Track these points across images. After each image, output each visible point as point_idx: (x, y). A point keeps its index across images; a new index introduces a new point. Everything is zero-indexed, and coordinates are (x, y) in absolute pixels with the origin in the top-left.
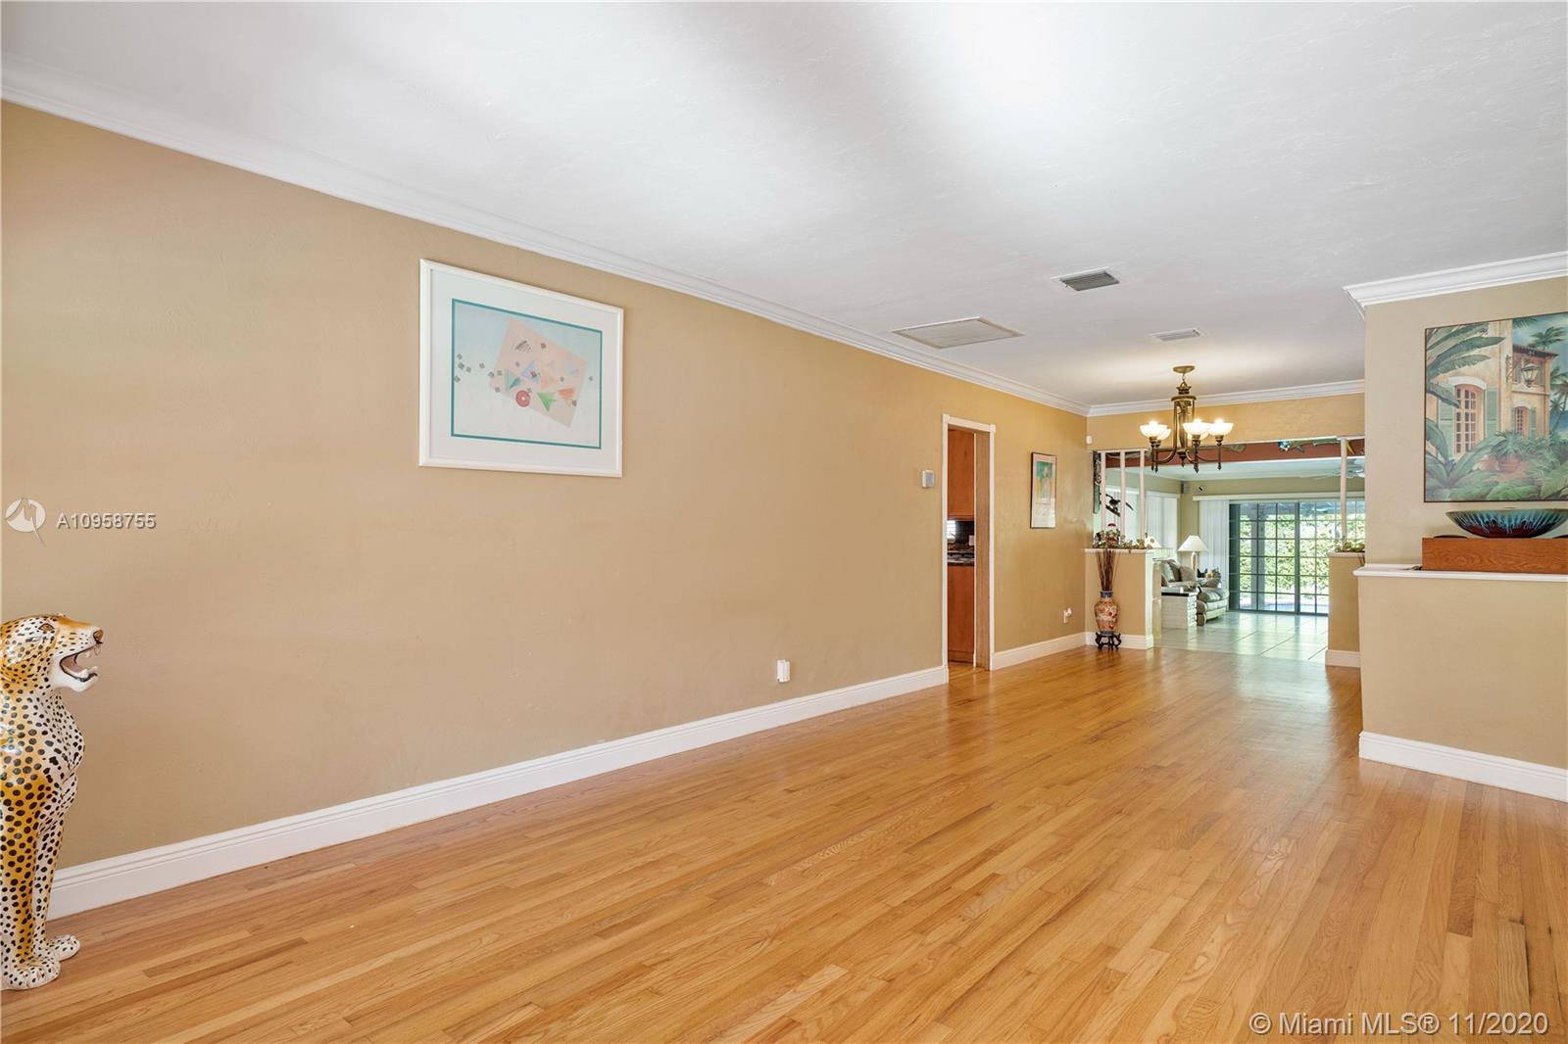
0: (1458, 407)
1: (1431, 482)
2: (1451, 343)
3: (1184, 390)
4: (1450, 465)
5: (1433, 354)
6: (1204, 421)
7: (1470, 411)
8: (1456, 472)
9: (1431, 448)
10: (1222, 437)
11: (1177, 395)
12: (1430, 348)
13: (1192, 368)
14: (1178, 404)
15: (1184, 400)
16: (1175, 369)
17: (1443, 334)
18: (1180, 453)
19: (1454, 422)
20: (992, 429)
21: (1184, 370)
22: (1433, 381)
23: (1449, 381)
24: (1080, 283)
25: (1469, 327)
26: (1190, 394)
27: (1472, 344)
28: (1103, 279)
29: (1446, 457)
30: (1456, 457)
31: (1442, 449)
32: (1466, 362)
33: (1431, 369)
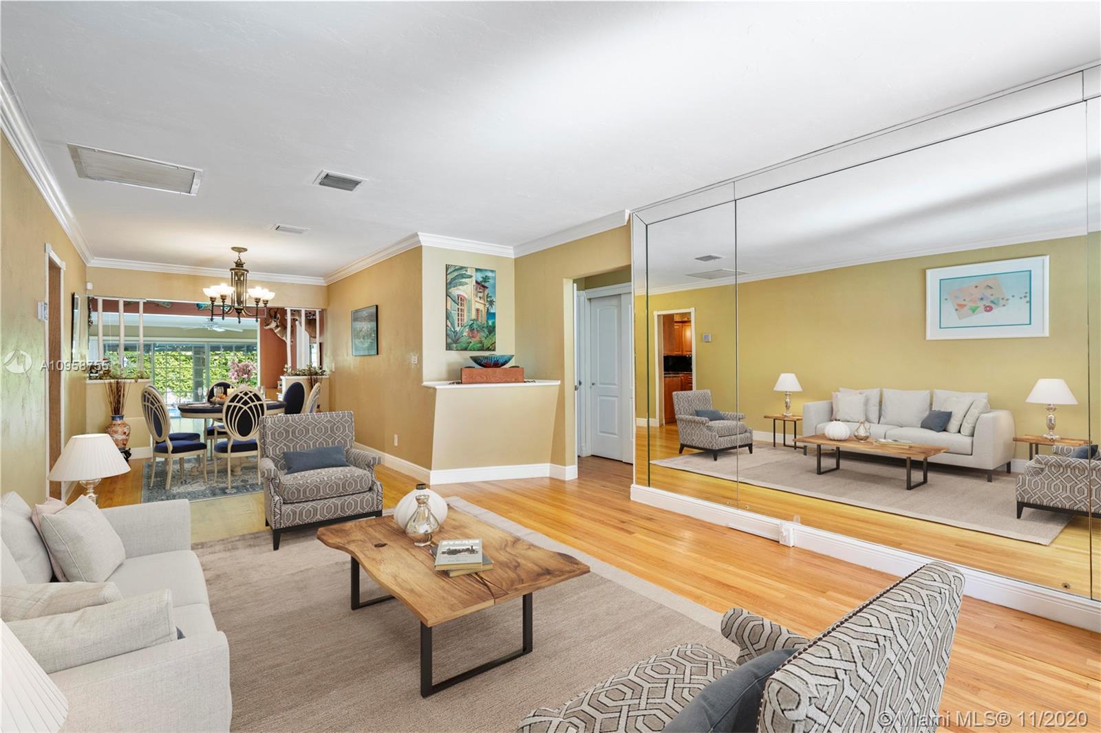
0: (458, 305)
1: (449, 341)
2: (456, 274)
3: (239, 264)
4: (455, 332)
5: (450, 277)
6: (263, 289)
7: (463, 308)
8: (458, 335)
9: (449, 324)
10: (267, 301)
11: (235, 267)
12: (449, 274)
13: (245, 250)
14: (236, 274)
15: (239, 272)
16: (233, 249)
17: (453, 269)
18: (237, 309)
19: (457, 312)
21: (240, 250)
22: (450, 291)
23: (455, 292)
24: (329, 181)
25: (461, 268)
26: (244, 268)
27: (463, 276)
28: (349, 184)
29: (454, 328)
30: (458, 329)
31: (453, 324)
32: (462, 284)
33: (449, 285)
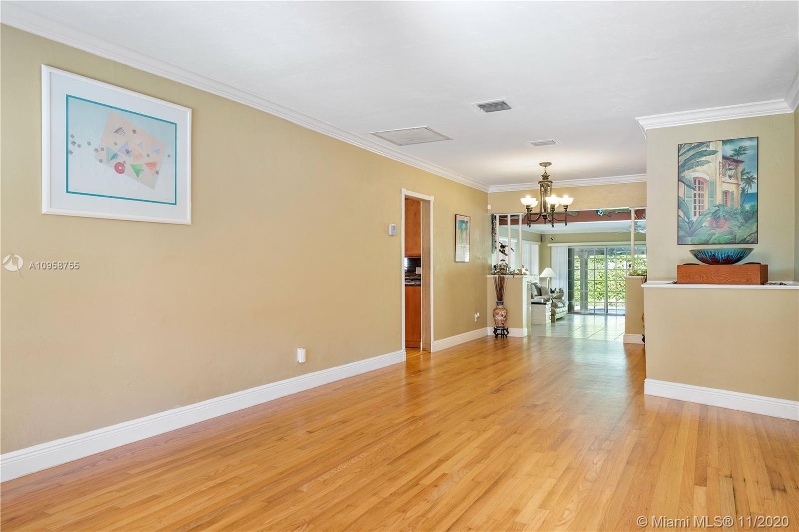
0: (695, 190)
1: (681, 233)
2: (691, 153)
3: (545, 177)
4: (690, 223)
5: (682, 159)
6: (557, 197)
7: (701, 192)
8: (693, 228)
9: (681, 214)
10: (567, 206)
11: (542, 180)
12: (681, 155)
13: (550, 164)
14: (542, 186)
15: (546, 183)
16: (541, 164)
17: (687, 148)
18: (543, 216)
19: (693, 199)
20: (431, 199)
21: (546, 165)
22: (682, 175)
23: (690, 175)
24: (488, 107)
25: (700, 144)
26: (549, 180)
27: (702, 154)
28: (501, 106)
29: (689, 219)
30: (694, 219)
31: (686, 214)
32: (700, 164)
33: (681, 168)
